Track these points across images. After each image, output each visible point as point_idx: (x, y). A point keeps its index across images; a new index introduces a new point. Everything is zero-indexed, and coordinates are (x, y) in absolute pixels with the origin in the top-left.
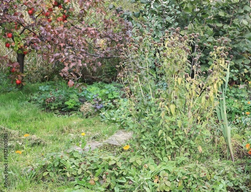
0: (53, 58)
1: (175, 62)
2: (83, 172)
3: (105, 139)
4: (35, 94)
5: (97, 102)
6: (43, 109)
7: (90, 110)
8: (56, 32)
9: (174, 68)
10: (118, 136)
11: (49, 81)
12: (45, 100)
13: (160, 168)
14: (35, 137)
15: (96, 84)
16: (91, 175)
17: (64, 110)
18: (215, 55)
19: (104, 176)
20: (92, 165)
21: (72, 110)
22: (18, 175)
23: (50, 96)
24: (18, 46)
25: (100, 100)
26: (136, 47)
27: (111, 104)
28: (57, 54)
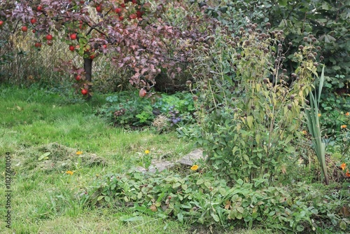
0: (122, 62)
1: (253, 65)
2: (143, 197)
3: (178, 158)
4: (104, 106)
5: (174, 115)
6: (111, 123)
7: (165, 125)
8: (127, 32)
9: (250, 73)
10: (194, 154)
11: (123, 90)
12: (113, 113)
13: (233, 191)
14: (94, 155)
15: (178, 93)
16: (153, 200)
17: (135, 124)
18: (301, 56)
19: (167, 200)
20: (154, 188)
21: (144, 124)
22: (68, 200)
23: (118, 108)
24: (84, 49)
25: (177, 112)
26: (206, 47)
27: (190, 117)
28: (127, 58)
